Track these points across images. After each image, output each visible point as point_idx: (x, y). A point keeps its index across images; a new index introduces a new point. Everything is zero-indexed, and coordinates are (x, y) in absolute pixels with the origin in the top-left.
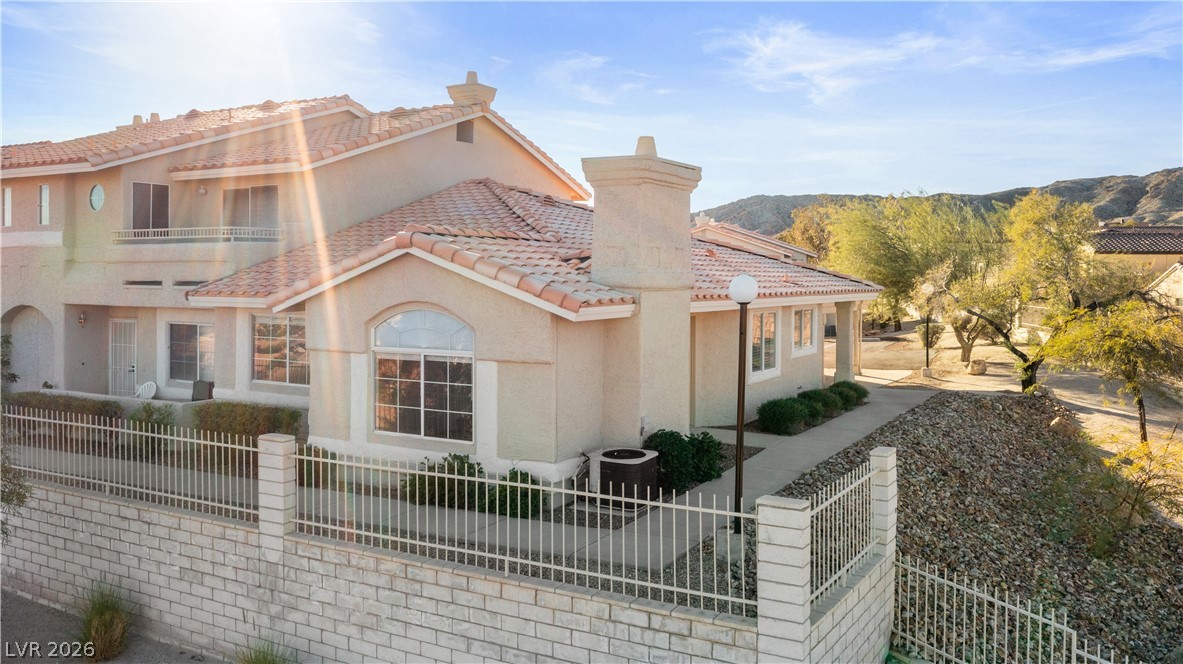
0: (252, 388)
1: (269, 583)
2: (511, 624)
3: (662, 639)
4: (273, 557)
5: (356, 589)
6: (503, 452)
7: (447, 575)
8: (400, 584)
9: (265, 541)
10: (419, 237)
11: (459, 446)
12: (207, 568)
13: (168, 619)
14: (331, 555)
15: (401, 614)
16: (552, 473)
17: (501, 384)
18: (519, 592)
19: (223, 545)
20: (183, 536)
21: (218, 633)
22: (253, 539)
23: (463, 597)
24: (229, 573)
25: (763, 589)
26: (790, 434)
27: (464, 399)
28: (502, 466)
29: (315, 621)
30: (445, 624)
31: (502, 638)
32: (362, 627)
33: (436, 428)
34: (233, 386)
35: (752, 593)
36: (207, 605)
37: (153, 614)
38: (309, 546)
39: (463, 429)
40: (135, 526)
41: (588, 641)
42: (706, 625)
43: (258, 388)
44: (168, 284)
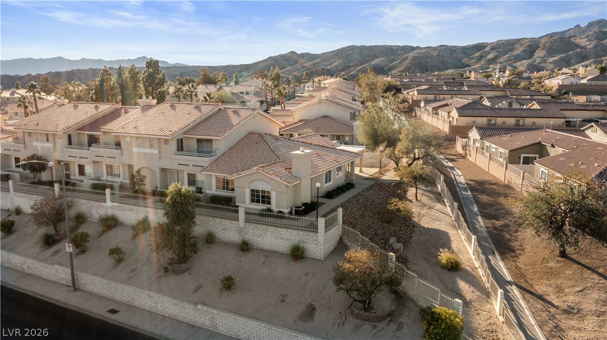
0: (216, 191)
1: (241, 231)
2: (283, 235)
3: (305, 236)
4: (242, 226)
5: (258, 231)
6: (277, 208)
7: (273, 228)
8: (265, 230)
9: (240, 224)
10: (260, 168)
11: (268, 206)
12: (228, 228)
13: (220, 237)
14: (253, 226)
15: (266, 234)
16: (286, 211)
17: (276, 195)
18: (285, 230)
19: (232, 224)
20: (222, 223)
21: (231, 239)
22: (238, 223)
23: (276, 231)
24: (233, 229)
25: (319, 229)
26: (332, 199)
27: (269, 198)
28: (277, 210)
29: (250, 236)
30: (273, 235)
31: (282, 237)
32: (259, 236)
33: (263, 202)
34: (212, 190)
35: (317, 230)
36: (228, 234)
37: (216, 236)
38: (248, 225)
39: (269, 203)
40: (212, 221)
41: (296, 237)
42: (311, 234)
43: (218, 191)
44: (191, 166)
